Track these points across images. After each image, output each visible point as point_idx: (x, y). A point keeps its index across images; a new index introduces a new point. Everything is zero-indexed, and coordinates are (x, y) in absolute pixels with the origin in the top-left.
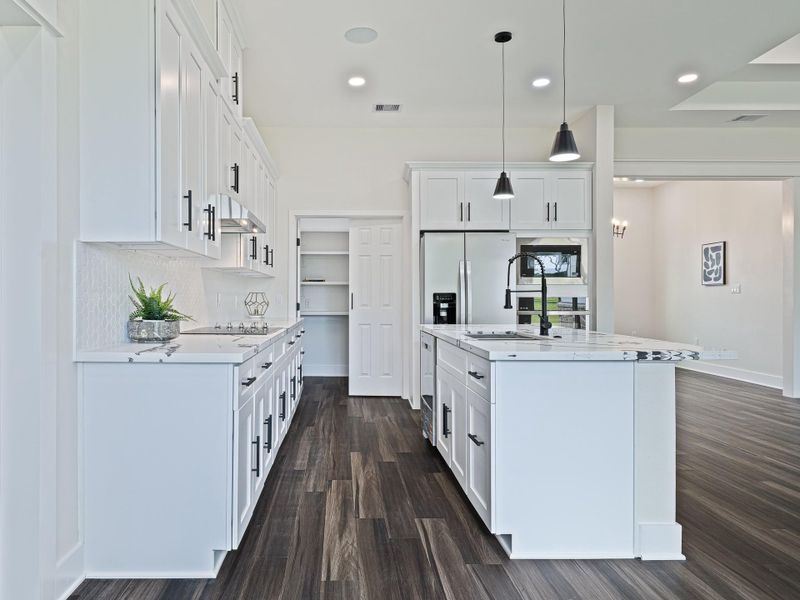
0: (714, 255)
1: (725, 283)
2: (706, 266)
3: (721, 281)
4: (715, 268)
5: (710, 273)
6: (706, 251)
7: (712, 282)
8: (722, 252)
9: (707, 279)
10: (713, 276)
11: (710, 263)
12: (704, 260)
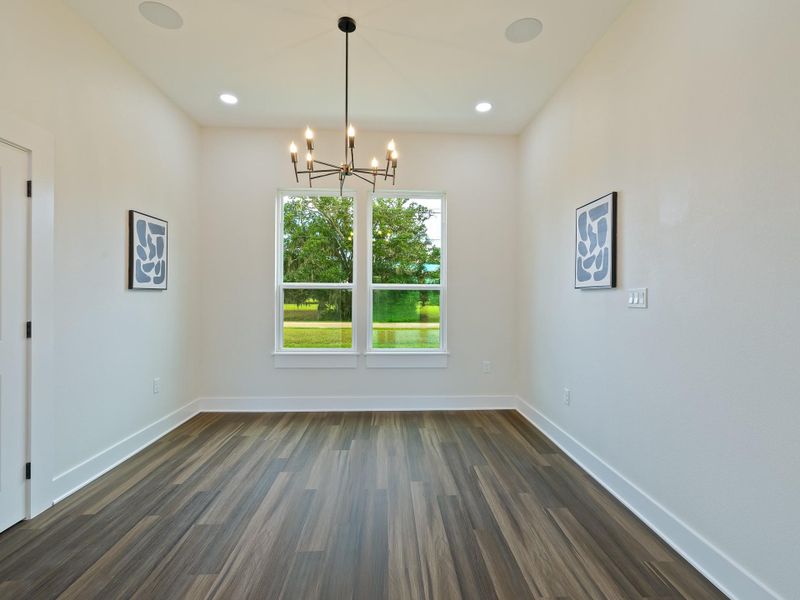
0: (595, 225)
1: (614, 284)
2: (582, 249)
3: (607, 280)
4: (596, 252)
5: (588, 264)
6: (583, 217)
7: (591, 282)
8: (608, 217)
9: (583, 276)
10: (592, 270)
11: (588, 243)
12: (579, 239)
